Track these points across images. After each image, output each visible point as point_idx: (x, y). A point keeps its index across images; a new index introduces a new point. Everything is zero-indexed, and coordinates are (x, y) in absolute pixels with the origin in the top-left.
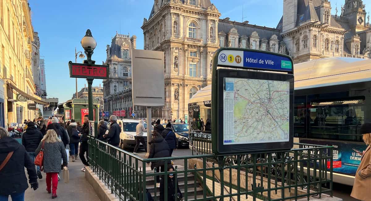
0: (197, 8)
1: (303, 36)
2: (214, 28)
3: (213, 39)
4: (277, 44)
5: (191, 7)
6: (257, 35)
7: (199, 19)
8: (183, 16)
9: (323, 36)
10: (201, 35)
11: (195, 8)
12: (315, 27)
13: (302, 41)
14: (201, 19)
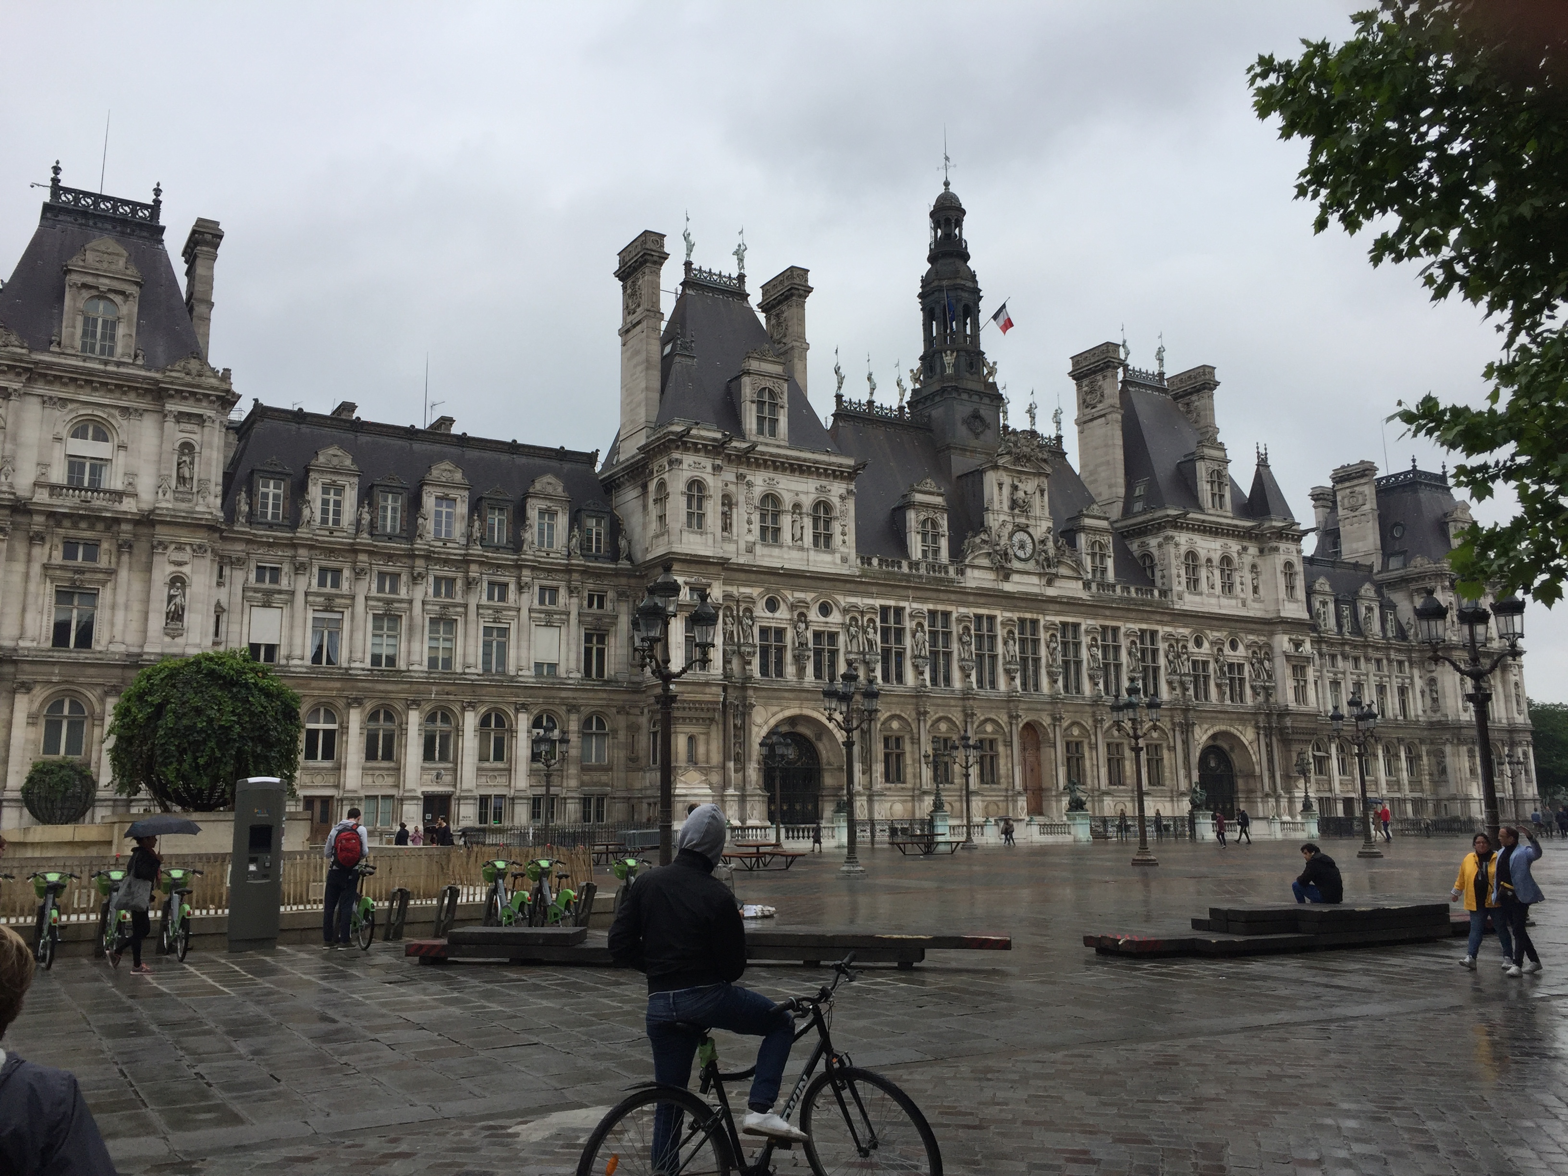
0: (111, 368)
1: (655, 480)
2: (197, 449)
3: (195, 490)
4: (560, 514)
5: (81, 364)
6: (458, 476)
7: (125, 411)
8: (39, 400)
9: (749, 485)
10: (130, 475)
11: (102, 367)
12: (697, 451)
13: (656, 501)
14: (136, 410)
